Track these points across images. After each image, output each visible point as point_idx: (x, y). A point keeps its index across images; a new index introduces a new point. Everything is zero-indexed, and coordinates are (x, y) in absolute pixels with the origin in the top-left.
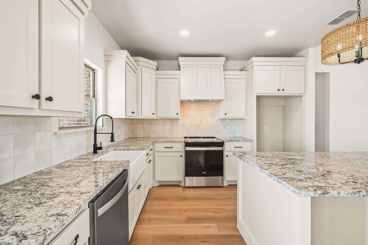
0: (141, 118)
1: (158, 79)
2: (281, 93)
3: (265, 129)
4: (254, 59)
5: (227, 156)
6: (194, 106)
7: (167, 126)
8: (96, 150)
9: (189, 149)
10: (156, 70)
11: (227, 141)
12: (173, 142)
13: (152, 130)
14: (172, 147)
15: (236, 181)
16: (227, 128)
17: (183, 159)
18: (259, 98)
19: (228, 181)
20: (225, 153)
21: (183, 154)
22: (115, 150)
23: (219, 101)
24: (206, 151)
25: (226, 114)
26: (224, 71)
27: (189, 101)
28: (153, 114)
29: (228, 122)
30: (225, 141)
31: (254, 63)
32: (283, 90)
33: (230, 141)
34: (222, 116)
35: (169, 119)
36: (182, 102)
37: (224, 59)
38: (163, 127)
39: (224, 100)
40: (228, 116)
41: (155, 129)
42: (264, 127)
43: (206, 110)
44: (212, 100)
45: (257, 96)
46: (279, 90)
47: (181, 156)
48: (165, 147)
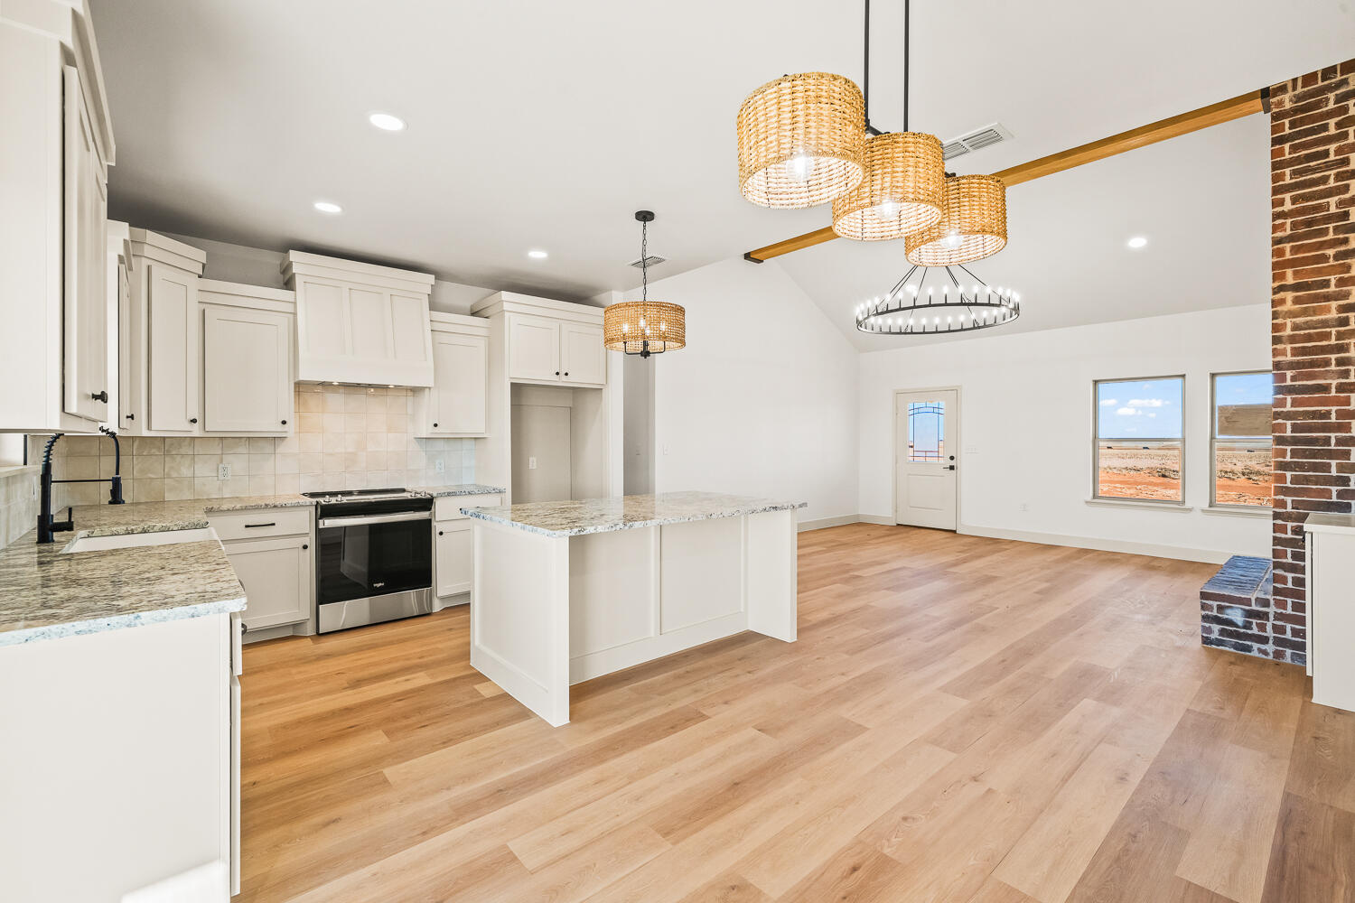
0: (145, 433)
1: (208, 305)
2: (562, 381)
3: (533, 463)
4: (505, 295)
5: (441, 533)
6: (336, 400)
7: (237, 463)
8: (50, 533)
9: (329, 523)
10: (200, 277)
11: (441, 495)
12: (275, 506)
13: (174, 474)
14: (274, 524)
15: (467, 594)
16: (437, 462)
17: (311, 554)
18: (517, 389)
19: (442, 599)
20: (437, 527)
21: (311, 540)
22: (89, 536)
23: (415, 391)
24: (371, 526)
25: (436, 425)
26: (432, 312)
27: (325, 385)
28: (194, 421)
29: (440, 446)
30: (435, 495)
31: (506, 306)
32: (566, 374)
33: (449, 494)
34: (426, 430)
35: (243, 440)
36: (301, 387)
37: (431, 278)
38: (221, 466)
39: (430, 388)
40: (443, 431)
41: (185, 472)
42: (531, 459)
43: (377, 412)
44: (396, 387)
45: (512, 384)
46: (557, 374)
47: (305, 547)
48: (247, 526)
